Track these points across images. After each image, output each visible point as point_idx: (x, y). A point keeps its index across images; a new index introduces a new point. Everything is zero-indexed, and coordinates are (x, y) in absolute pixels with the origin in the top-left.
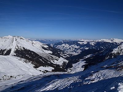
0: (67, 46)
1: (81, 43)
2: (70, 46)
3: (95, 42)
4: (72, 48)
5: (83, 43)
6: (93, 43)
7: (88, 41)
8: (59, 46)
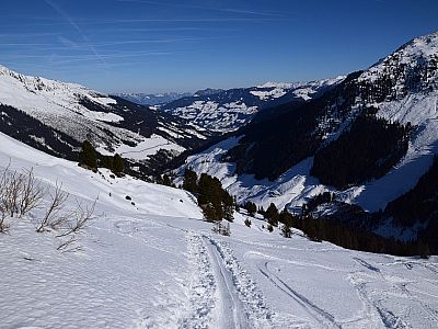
0: (211, 108)
1: (262, 95)
2: (222, 109)
3: (314, 88)
4: (230, 113)
5: (271, 93)
6: (305, 91)
7: (289, 86)
8: (180, 109)
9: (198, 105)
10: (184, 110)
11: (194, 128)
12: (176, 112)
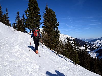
9: (98, 41)
10: (94, 42)
11: (95, 46)
12: (92, 43)
